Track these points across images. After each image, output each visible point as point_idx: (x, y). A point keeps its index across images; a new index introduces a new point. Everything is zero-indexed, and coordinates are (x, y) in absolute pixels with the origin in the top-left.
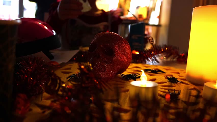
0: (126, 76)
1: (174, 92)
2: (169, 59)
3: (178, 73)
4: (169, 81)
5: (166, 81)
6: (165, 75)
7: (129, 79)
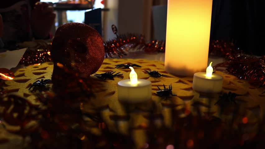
0: (101, 76)
1: (165, 87)
2: (135, 50)
3: (154, 66)
4: (151, 76)
5: (148, 76)
6: (143, 69)
7: (105, 79)
